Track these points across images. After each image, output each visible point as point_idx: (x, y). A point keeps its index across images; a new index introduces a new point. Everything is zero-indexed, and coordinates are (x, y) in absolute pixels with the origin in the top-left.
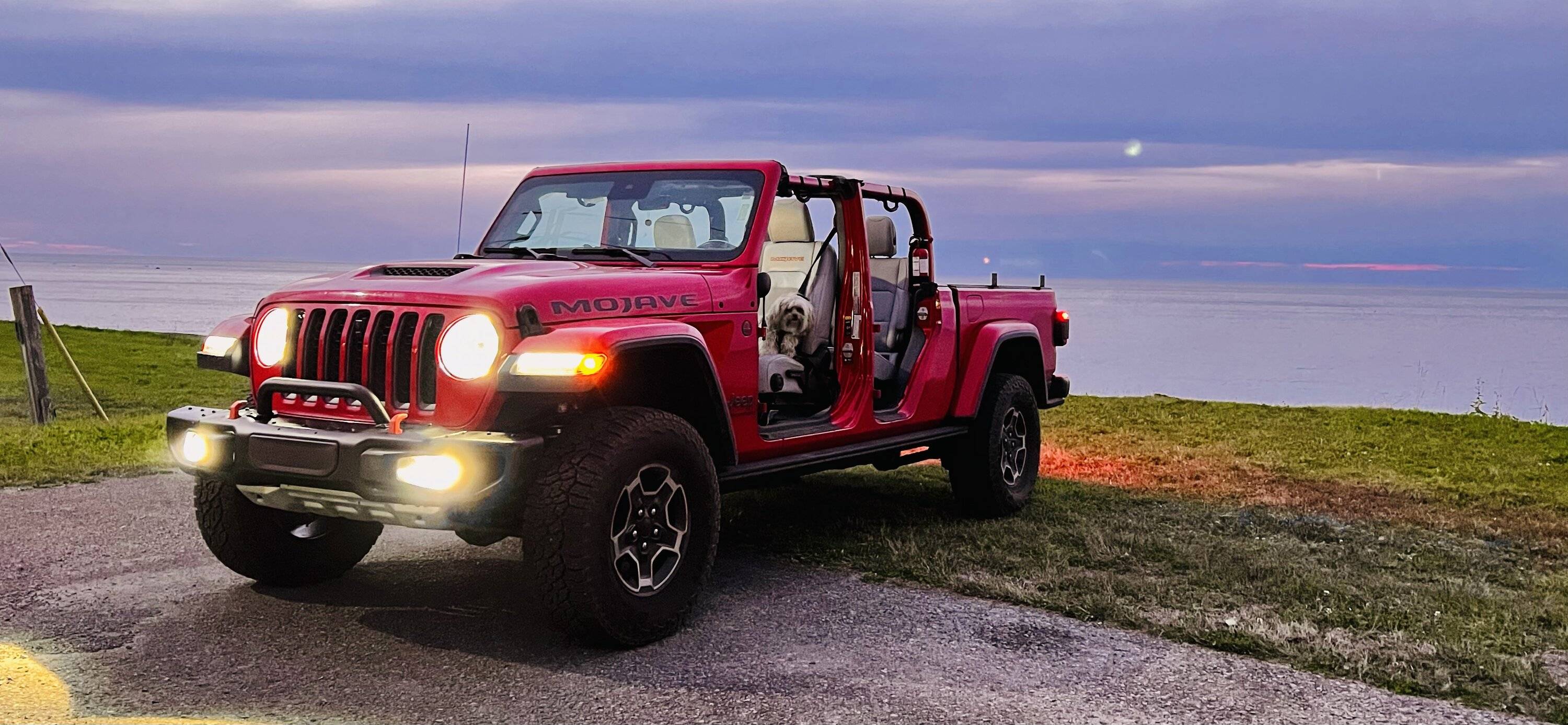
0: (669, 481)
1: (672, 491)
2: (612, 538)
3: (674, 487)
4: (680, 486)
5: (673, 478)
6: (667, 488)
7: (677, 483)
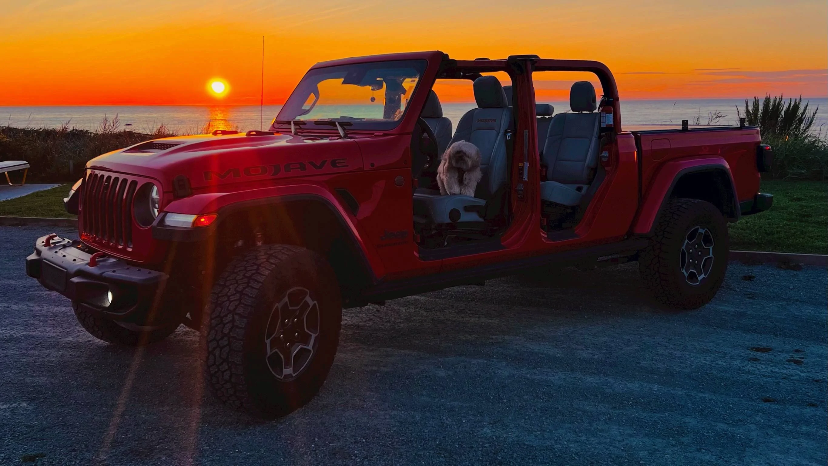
0: (308, 299)
1: (309, 306)
2: (266, 341)
3: (311, 303)
4: (315, 302)
5: (310, 296)
6: (307, 304)
7: (313, 300)
